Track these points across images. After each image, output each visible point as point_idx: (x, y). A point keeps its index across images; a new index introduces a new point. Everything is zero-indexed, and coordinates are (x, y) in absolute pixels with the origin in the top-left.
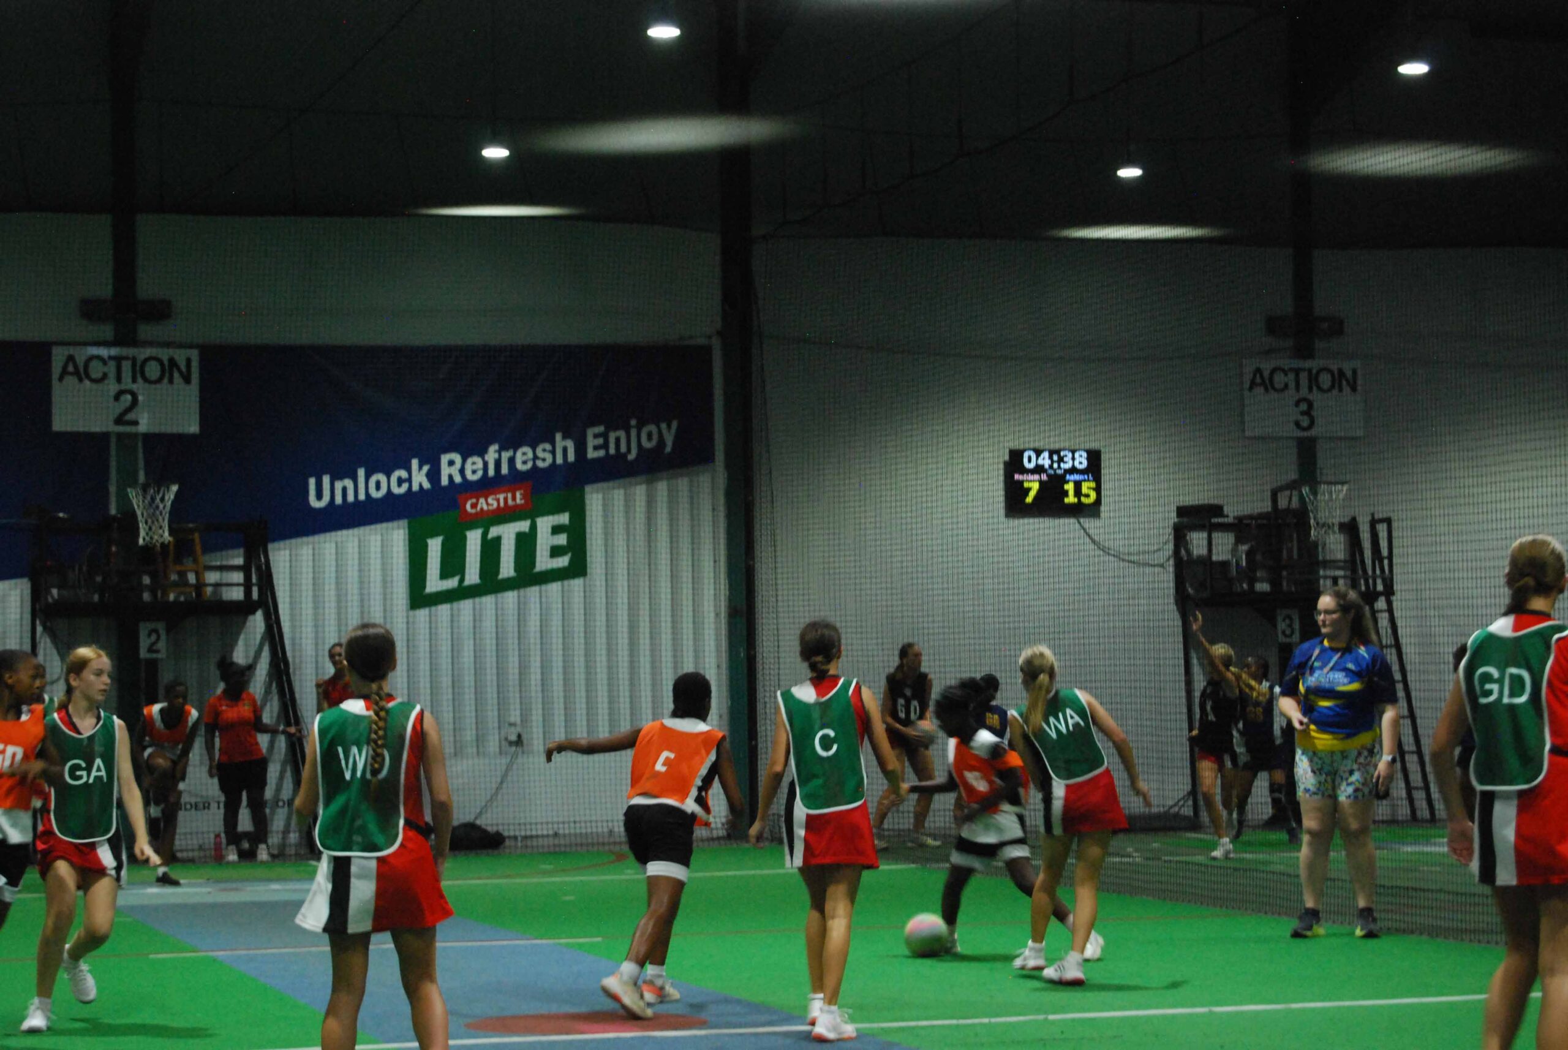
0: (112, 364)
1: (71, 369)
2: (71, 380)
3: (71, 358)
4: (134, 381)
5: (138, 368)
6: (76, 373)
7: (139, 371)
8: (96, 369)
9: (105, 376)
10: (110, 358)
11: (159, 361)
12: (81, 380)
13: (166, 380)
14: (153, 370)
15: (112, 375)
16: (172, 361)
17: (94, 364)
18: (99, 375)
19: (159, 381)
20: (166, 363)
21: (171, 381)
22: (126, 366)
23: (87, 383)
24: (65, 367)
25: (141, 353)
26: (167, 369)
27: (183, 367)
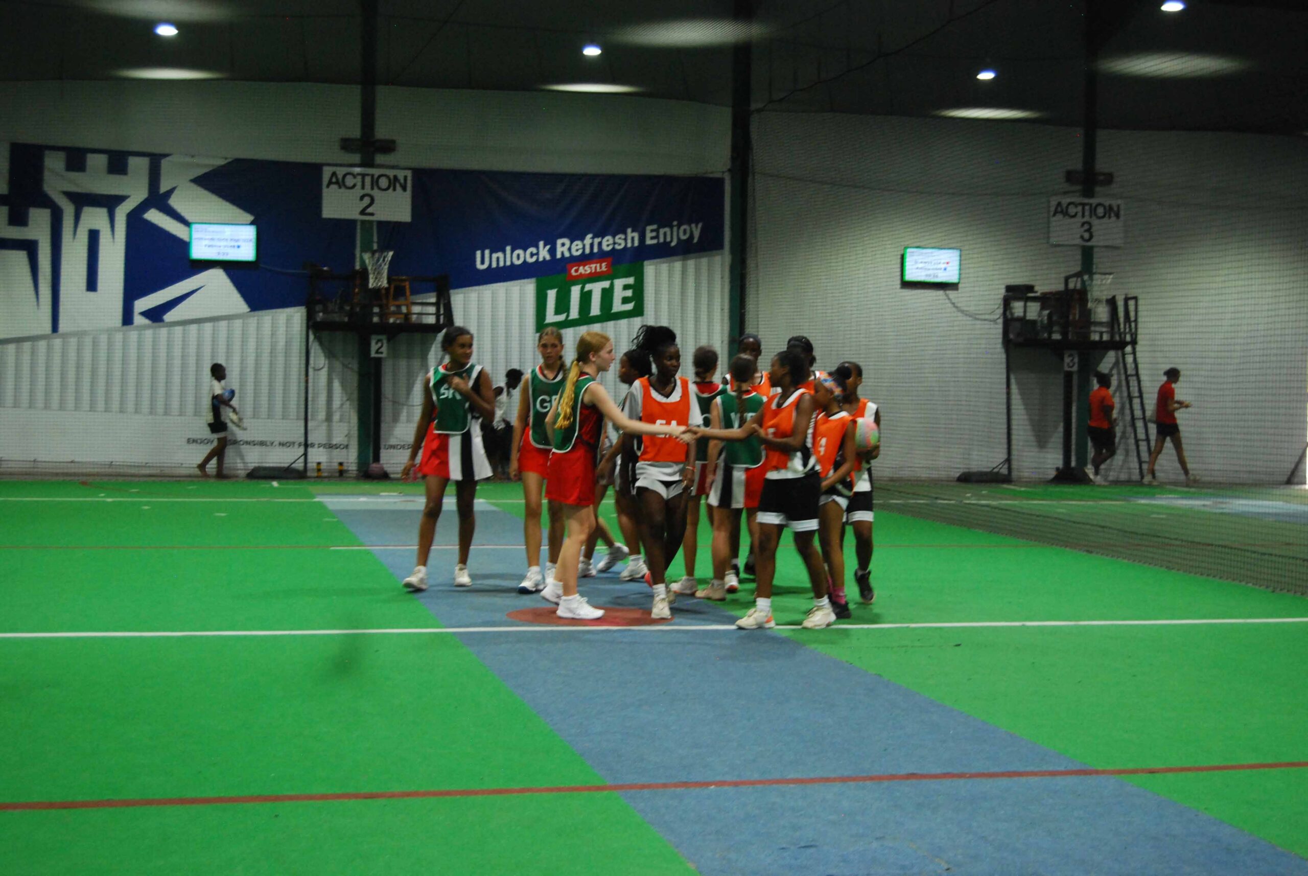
0: (359, 178)
1: (334, 180)
2: (334, 187)
3: (334, 174)
4: (372, 188)
5: (375, 181)
6: (337, 183)
7: (375, 183)
8: (349, 181)
9: (354, 186)
10: (358, 174)
11: (388, 177)
12: (340, 187)
13: (392, 188)
14: (384, 182)
15: (359, 184)
16: (395, 177)
17: (348, 177)
18: (352, 184)
19: (387, 189)
20: (392, 178)
21: (394, 189)
22: (368, 180)
23: (343, 188)
24: (330, 179)
25: (376, 172)
26: (392, 181)
27: (402, 181)
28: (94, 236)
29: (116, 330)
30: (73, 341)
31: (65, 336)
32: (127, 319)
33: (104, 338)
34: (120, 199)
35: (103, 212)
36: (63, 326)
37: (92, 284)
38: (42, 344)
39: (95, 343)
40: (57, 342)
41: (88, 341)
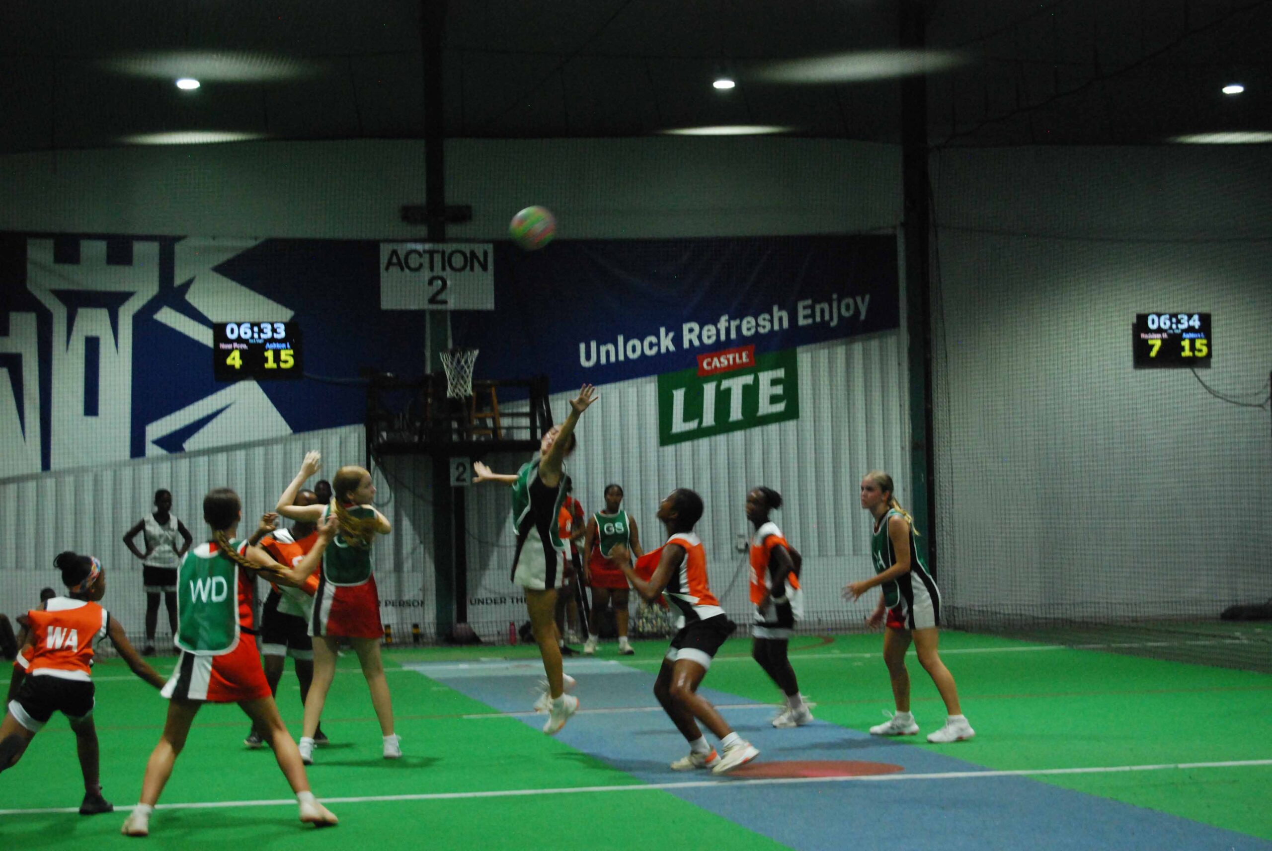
0: (427, 256)
1: (395, 260)
2: (394, 270)
3: (394, 252)
4: (444, 269)
5: (446, 259)
6: (399, 263)
7: (447, 262)
8: (414, 261)
9: (421, 265)
10: (425, 251)
11: (463, 253)
12: (402, 269)
13: (468, 268)
14: (458, 261)
15: (427, 265)
16: (473, 254)
17: (413, 256)
18: (417, 265)
19: (463, 269)
20: (468, 255)
21: (472, 269)
22: (437, 258)
23: (407, 271)
24: (390, 260)
25: (449, 248)
26: (469, 260)
27: (482, 258)
28: (92, 346)
29: (125, 464)
30: (70, 480)
31: (60, 474)
32: (137, 449)
33: (107, 477)
34: (125, 297)
35: (103, 315)
36: (56, 462)
37: (91, 407)
38: (31, 486)
39: (97, 481)
40: (50, 483)
41: (88, 481)
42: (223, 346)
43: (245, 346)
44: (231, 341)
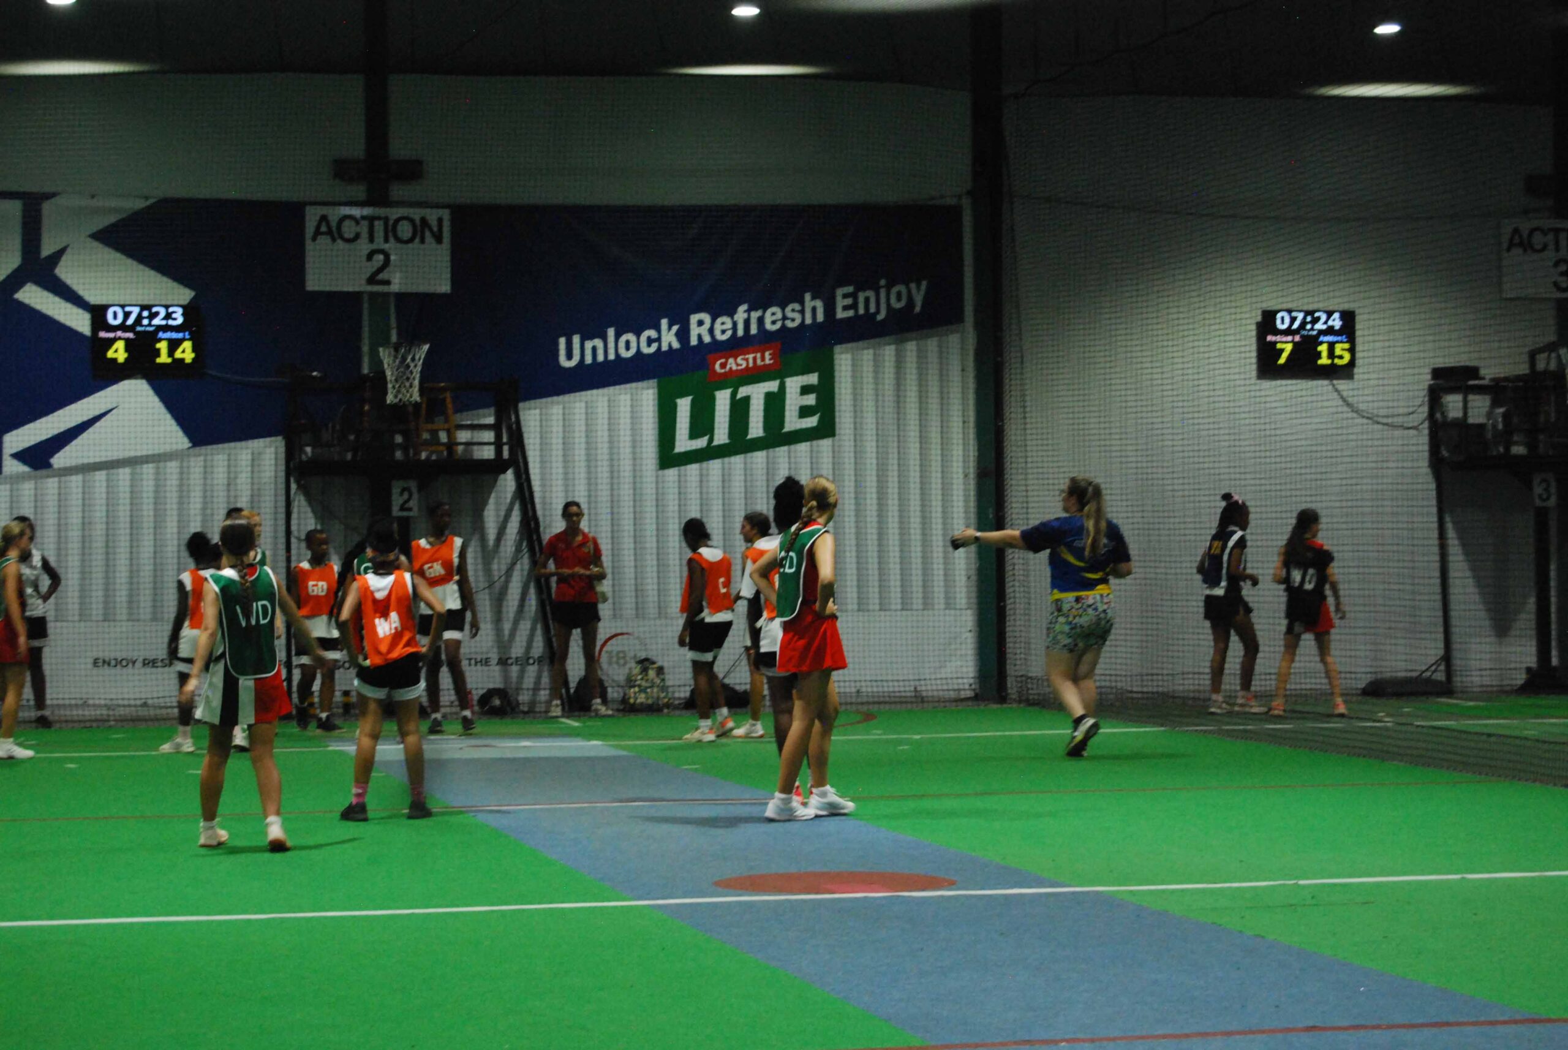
0: (365, 223)
1: (324, 229)
2: (323, 240)
3: (324, 218)
4: (386, 240)
5: (390, 228)
6: (330, 233)
7: (391, 231)
8: (349, 229)
9: (357, 236)
10: (363, 218)
11: (412, 221)
12: (334, 240)
13: (417, 240)
14: (405, 230)
15: (365, 235)
16: (424, 221)
17: (347, 223)
18: (352, 236)
19: (411, 240)
20: (418, 222)
21: (422, 241)
22: (379, 226)
23: (339, 241)
24: (318, 227)
25: (394, 213)
26: (419, 228)
27: (434, 224)
42: (103, 334)
43: (130, 335)
44: (114, 329)
